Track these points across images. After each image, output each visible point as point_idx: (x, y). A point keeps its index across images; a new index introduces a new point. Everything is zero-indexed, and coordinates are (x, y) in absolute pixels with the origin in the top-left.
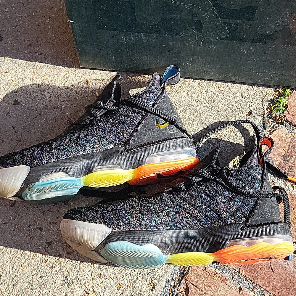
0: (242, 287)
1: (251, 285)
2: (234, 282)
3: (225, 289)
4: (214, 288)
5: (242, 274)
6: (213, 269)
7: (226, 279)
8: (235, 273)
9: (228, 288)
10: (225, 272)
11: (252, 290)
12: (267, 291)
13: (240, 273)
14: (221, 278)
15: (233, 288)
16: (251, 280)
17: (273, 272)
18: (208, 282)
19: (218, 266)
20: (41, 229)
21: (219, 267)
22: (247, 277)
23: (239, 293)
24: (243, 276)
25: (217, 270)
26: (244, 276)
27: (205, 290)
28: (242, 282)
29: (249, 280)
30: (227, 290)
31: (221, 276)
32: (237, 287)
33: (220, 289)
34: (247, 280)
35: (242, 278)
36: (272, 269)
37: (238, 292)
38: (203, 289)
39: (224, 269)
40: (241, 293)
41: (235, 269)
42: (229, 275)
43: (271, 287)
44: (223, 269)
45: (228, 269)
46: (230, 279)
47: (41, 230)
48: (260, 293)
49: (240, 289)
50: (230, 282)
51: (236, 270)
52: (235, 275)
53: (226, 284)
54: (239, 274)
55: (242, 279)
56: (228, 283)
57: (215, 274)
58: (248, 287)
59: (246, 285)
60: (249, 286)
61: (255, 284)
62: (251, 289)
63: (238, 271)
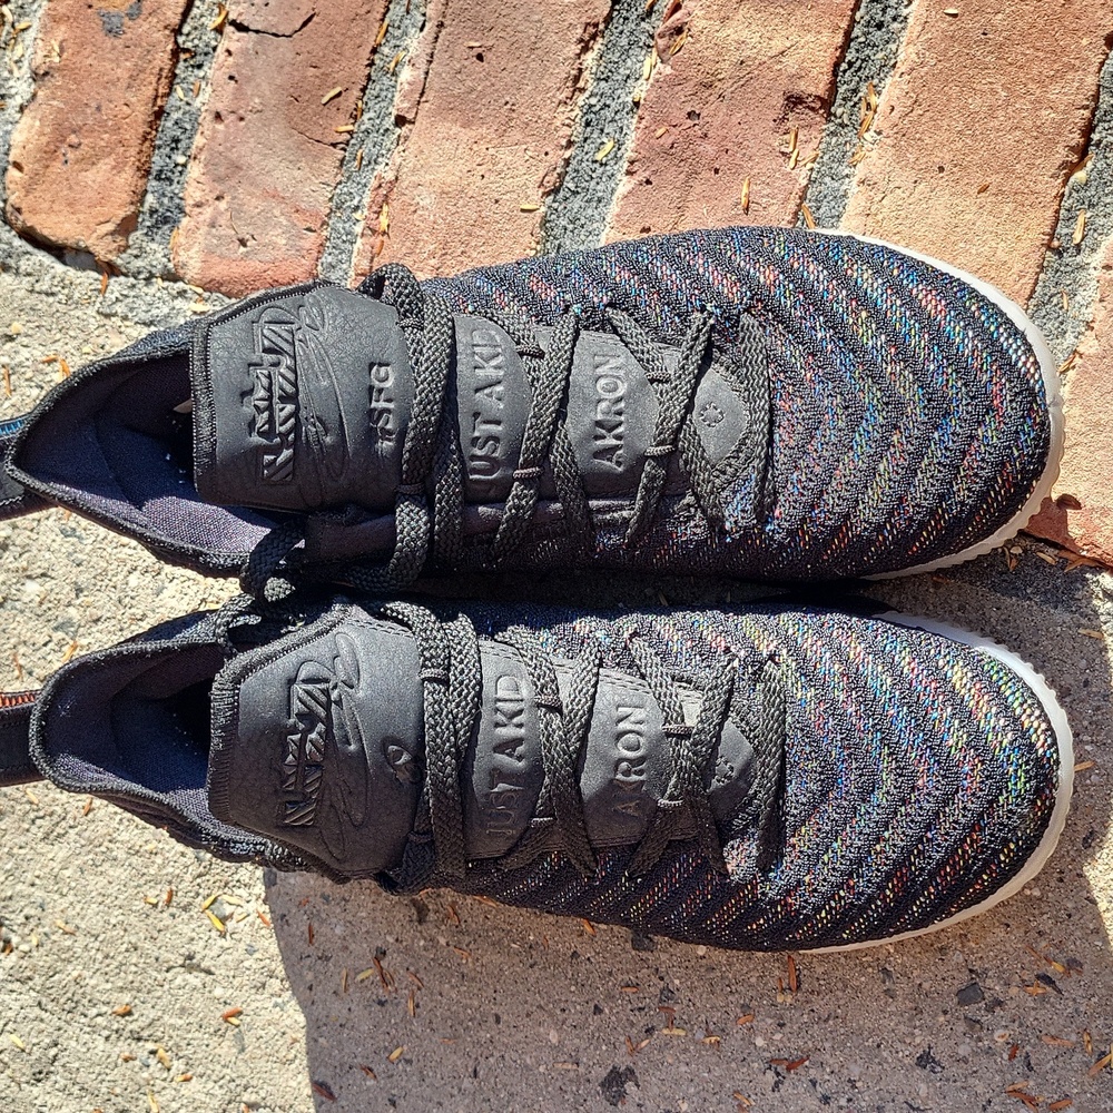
0: (393, 118)
1: (378, 88)
2: (384, 152)
3: (413, 178)
4: (417, 223)
5: (348, 132)
6: (356, 247)
7: (380, 186)
8: (355, 159)
9: (406, 170)
10: (358, 198)
11: (394, 78)
12: (383, 20)
13: (348, 141)
14: (381, 207)
15: (404, 151)
16: (364, 90)
17: (312, 16)
18: (404, 250)
19: (344, 228)
20: (381, 954)
21: (347, 225)
22: (355, 109)
23: (414, 123)
24: (356, 125)
25: (358, 229)
26: (353, 124)
27: (433, 255)
28: (378, 121)
29: (365, 99)
30: (414, 171)
31: (375, 209)
32: (395, 136)
33: (418, 199)
34: (367, 104)
35: (363, 128)
36: (305, 24)
37: (410, 126)
38: (432, 262)
39: (348, 204)
40: (410, 116)
41: (338, 164)
42: (364, 181)
43: (366, 8)
44: (349, 207)
45: (345, 189)
46: (375, 173)
47: (384, 953)
48: (398, 43)
49: (400, 121)
50: (387, 168)
51: (340, 157)
52: (359, 157)
53: (397, 179)
54: (353, 141)
55: (367, 125)
56: (390, 176)
57: (374, 231)
58: (390, 96)
59: (382, 104)
60: (384, 93)
61: (372, 74)
62: (392, 83)
63: (345, 150)
